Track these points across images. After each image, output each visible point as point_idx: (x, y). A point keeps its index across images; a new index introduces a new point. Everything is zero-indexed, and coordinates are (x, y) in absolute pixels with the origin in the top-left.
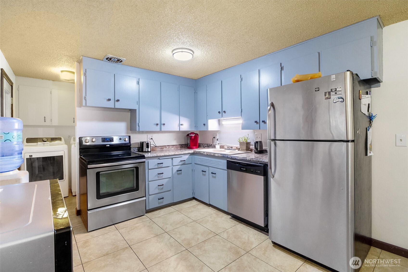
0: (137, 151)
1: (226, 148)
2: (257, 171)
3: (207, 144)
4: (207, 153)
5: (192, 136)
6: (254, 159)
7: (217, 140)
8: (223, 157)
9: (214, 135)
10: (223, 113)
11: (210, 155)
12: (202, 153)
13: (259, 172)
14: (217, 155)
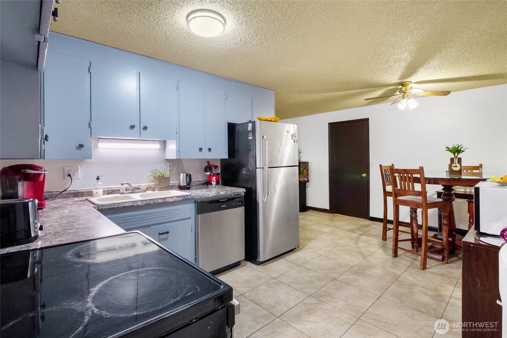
1: (123, 191)
4: (144, 202)
5: (40, 174)
6: (229, 192)
7: (98, 179)
8: (185, 200)
9: (66, 169)
10: (142, 130)
11: (155, 202)
12: (131, 204)
13: (240, 203)
14: (171, 200)
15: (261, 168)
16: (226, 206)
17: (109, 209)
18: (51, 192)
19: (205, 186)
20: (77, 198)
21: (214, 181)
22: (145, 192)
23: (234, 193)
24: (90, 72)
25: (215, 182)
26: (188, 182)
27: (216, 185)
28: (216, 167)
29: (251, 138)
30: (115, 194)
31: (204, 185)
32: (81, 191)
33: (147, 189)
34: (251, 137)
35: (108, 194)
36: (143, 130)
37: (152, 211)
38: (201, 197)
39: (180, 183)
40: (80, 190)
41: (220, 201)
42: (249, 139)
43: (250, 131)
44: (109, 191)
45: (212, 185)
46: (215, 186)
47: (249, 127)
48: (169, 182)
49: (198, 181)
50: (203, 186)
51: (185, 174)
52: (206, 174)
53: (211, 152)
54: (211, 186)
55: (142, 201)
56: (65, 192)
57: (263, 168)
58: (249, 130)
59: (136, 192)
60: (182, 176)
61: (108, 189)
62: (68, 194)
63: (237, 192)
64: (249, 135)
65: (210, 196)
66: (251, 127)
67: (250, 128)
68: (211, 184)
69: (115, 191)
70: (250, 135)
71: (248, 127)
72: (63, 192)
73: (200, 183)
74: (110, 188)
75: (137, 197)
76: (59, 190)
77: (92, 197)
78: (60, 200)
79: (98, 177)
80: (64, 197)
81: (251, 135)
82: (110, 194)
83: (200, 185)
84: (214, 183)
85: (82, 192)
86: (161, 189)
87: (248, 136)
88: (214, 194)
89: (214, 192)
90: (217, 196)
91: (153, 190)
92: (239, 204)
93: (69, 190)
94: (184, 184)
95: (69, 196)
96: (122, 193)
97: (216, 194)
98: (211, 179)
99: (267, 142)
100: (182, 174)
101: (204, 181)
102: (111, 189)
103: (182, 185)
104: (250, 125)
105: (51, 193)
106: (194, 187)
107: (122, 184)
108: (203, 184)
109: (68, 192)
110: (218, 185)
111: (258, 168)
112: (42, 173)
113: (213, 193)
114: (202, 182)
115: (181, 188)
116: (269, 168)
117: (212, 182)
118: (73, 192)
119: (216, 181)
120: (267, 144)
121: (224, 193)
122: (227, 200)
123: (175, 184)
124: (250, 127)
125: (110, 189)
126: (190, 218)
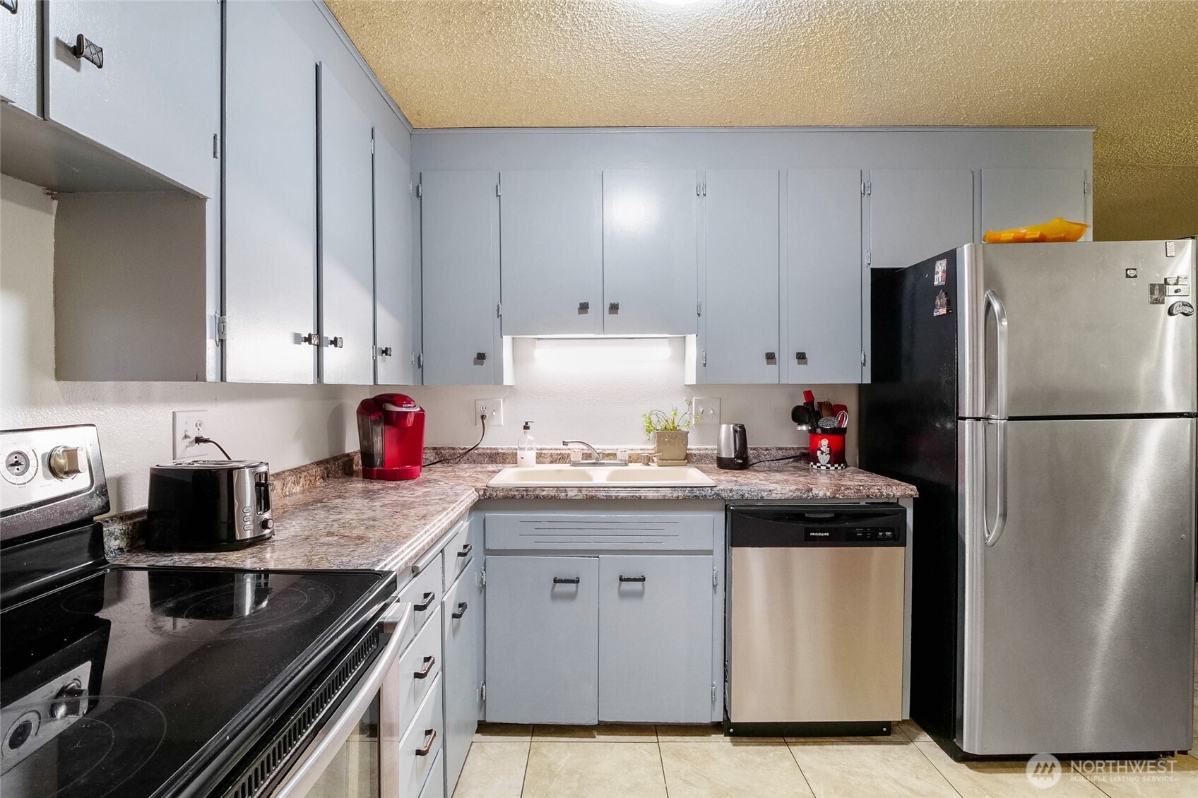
0: (123, 545)
1: (579, 459)
2: (880, 534)
3: (435, 449)
4: (584, 492)
5: (407, 413)
6: (846, 492)
7: (526, 427)
8: (692, 500)
9: (480, 404)
10: (608, 311)
11: (611, 496)
12: (553, 493)
13: (888, 534)
14: (651, 494)
15: (978, 419)
16: (828, 534)
17: (505, 498)
18: (453, 449)
19: (802, 464)
20: (494, 465)
21: (822, 453)
22: (626, 465)
23: (868, 496)
24: (499, 194)
25: (828, 456)
26: (737, 449)
27: (829, 465)
28: (836, 410)
29: (943, 311)
30: (566, 463)
31: (800, 460)
32: (502, 451)
33: (632, 459)
34: (942, 306)
35: (551, 462)
36: (610, 313)
37: (603, 516)
38: (743, 496)
39: (719, 450)
40: (502, 449)
41: (807, 515)
42: (935, 314)
43: (939, 287)
44: (555, 457)
45: (818, 465)
46: (828, 468)
47: (938, 273)
48: (687, 444)
49: (780, 449)
50: (795, 464)
51: (732, 426)
52: (799, 428)
53: (806, 364)
54: (815, 467)
55: (580, 488)
56: (476, 452)
57: (987, 419)
58: (936, 283)
59: (603, 464)
60: (726, 431)
61: (553, 452)
62: (480, 454)
63: (882, 495)
64: (938, 302)
65: (774, 496)
66: (943, 272)
67: (939, 279)
68: (816, 461)
69: (566, 456)
70: (941, 300)
71: (933, 273)
72: (472, 451)
73: (786, 454)
74: (557, 449)
75: (600, 477)
76: (467, 447)
77: (514, 467)
78: (466, 465)
79: (527, 423)
80: (474, 462)
81: (944, 300)
82: (556, 463)
83: (787, 461)
84: (824, 458)
85: (503, 454)
86: (664, 462)
87: (934, 306)
88: (791, 494)
89: (794, 488)
90: (801, 498)
91: (646, 461)
92: (884, 535)
93: (483, 447)
94: (731, 454)
95: (482, 459)
96: (575, 464)
97: (798, 493)
98: (817, 444)
99: (1005, 323)
100: (724, 427)
101: (798, 448)
102: (559, 452)
103: (724, 455)
104: (941, 267)
105: (453, 451)
106: (767, 463)
107: (565, 443)
108: (797, 458)
109: (480, 451)
110: (836, 465)
111: (964, 419)
112: (410, 412)
113: (788, 488)
114: (792, 453)
115: (723, 464)
116: (1011, 419)
117: (819, 452)
118: (488, 451)
119: (830, 451)
120: (1005, 330)
121: (828, 494)
122: (833, 515)
123: (709, 452)
124: (940, 274)
125: (556, 452)
126: (710, 552)
